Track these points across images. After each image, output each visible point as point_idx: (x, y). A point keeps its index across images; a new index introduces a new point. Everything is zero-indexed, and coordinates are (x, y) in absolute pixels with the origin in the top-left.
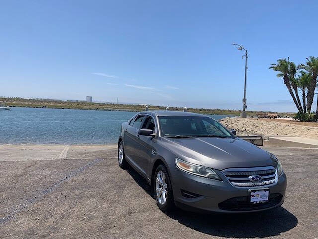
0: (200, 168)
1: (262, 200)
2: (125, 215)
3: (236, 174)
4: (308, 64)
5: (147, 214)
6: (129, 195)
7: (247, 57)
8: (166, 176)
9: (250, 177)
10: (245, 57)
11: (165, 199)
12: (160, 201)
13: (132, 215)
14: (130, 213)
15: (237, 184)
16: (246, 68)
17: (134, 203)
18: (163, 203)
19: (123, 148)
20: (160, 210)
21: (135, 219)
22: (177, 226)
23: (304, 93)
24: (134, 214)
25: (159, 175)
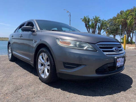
0: (78, 43)
1: (121, 64)
2: (12, 92)
3: (105, 46)
4: (94, 19)
5: (33, 87)
6: (16, 76)
7: (70, 16)
8: (48, 55)
9: (113, 48)
10: (69, 16)
11: (48, 74)
12: (43, 76)
13: (19, 91)
14: (17, 89)
15: (107, 53)
16: (70, 21)
17: (20, 81)
18: (46, 77)
19: (11, 48)
20: (43, 83)
21: (22, 94)
22: (61, 94)
23: (92, 31)
24: (21, 90)
25: (40, 57)
